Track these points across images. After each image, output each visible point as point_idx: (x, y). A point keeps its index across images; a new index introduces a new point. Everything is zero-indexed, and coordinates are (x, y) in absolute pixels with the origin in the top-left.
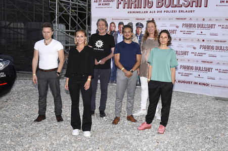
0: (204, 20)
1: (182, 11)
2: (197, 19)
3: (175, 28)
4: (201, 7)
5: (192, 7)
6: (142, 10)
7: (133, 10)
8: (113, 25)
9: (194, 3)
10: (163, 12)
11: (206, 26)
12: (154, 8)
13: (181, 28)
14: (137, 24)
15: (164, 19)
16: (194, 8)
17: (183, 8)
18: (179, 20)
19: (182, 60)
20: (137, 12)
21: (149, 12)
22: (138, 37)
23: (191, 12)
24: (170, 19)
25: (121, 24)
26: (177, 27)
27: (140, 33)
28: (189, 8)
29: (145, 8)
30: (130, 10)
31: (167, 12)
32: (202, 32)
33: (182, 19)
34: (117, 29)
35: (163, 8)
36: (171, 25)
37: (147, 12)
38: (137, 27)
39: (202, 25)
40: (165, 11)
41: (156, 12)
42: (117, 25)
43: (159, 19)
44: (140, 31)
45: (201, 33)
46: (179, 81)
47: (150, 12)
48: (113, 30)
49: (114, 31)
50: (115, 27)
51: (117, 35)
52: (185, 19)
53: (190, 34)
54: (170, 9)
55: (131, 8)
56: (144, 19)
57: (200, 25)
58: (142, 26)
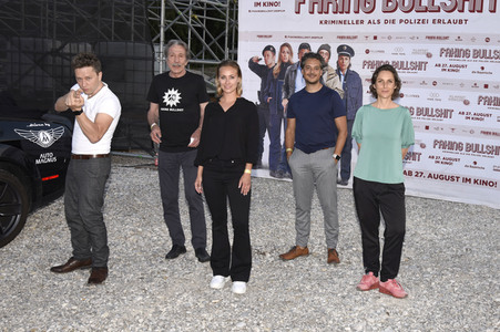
0: (487, 40)
1: (439, 21)
2: (473, 40)
3: (424, 59)
4: (481, 11)
5: (462, 11)
6: (352, 16)
7: (331, 16)
8: (286, 49)
9: (466, 3)
10: (397, 22)
11: (492, 55)
12: (378, 13)
13: (436, 59)
14: (340, 49)
15: (400, 38)
16: (466, 15)
17: (442, 15)
18: (433, 41)
19: (437, 129)
20: (341, 22)
21: (366, 22)
22: (342, 77)
23: (461, 22)
24: (412, 38)
25: (303, 46)
26: (429, 55)
27: (345, 68)
28: (456, 15)
29: (357, 12)
30: (324, 17)
31: (407, 22)
32: (483, 68)
33: (439, 38)
34: (296, 59)
35: (399, 15)
36: (415, 52)
37: (362, 22)
38: (340, 56)
39: (485, 51)
40: (401, 21)
41: (382, 22)
42: (295, 50)
43: (389, 38)
44: (346, 63)
45: (480, 70)
46: (430, 176)
47: (370, 22)
48: (286, 61)
49: (289, 63)
50: (291, 54)
51: (296, 71)
52: (446, 38)
53: (458, 71)
54: (413, 15)
55: (327, 13)
56: (355, 37)
57: (479, 52)
58: (351, 52)
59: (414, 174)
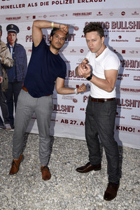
0: (123, 14)
1: (83, 1)
2: (111, 14)
3: (73, 31)
6: (16, 2)
11: (128, 26)
14: (9, 27)
15: (53, 16)
18: (79, 17)
20: (8, 7)
21: (26, 5)
22: (12, 49)
23: (100, 0)
24: (63, 16)
27: (13, 42)
32: (120, 37)
33: (84, 14)
37: (24, 5)
38: (9, 33)
39: (121, 23)
41: (39, 4)
43: (45, 16)
44: (14, 38)
45: (118, 39)
46: (82, 123)
47: (29, 5)
52: (89, 14)
56: (19, 18)
57: (116, 24)
58: (16, 29)
59: (69, 122)
